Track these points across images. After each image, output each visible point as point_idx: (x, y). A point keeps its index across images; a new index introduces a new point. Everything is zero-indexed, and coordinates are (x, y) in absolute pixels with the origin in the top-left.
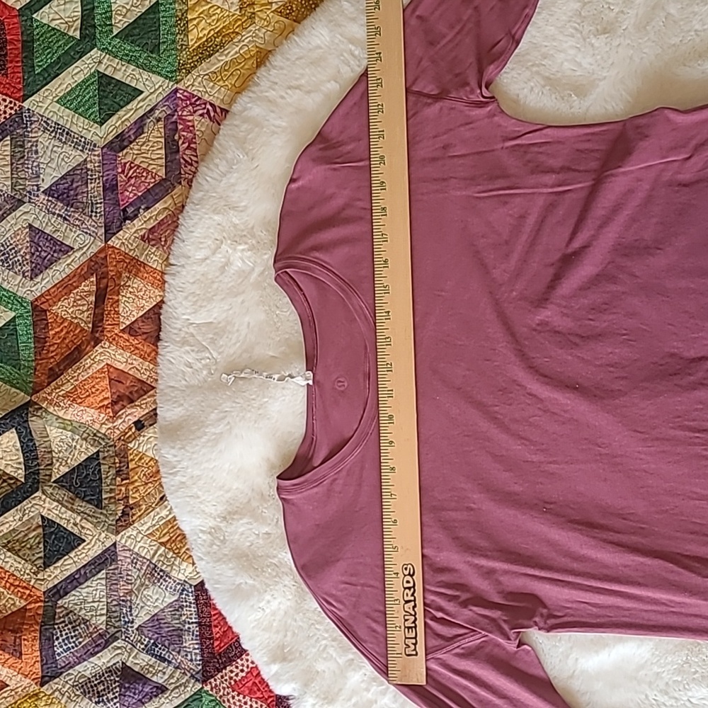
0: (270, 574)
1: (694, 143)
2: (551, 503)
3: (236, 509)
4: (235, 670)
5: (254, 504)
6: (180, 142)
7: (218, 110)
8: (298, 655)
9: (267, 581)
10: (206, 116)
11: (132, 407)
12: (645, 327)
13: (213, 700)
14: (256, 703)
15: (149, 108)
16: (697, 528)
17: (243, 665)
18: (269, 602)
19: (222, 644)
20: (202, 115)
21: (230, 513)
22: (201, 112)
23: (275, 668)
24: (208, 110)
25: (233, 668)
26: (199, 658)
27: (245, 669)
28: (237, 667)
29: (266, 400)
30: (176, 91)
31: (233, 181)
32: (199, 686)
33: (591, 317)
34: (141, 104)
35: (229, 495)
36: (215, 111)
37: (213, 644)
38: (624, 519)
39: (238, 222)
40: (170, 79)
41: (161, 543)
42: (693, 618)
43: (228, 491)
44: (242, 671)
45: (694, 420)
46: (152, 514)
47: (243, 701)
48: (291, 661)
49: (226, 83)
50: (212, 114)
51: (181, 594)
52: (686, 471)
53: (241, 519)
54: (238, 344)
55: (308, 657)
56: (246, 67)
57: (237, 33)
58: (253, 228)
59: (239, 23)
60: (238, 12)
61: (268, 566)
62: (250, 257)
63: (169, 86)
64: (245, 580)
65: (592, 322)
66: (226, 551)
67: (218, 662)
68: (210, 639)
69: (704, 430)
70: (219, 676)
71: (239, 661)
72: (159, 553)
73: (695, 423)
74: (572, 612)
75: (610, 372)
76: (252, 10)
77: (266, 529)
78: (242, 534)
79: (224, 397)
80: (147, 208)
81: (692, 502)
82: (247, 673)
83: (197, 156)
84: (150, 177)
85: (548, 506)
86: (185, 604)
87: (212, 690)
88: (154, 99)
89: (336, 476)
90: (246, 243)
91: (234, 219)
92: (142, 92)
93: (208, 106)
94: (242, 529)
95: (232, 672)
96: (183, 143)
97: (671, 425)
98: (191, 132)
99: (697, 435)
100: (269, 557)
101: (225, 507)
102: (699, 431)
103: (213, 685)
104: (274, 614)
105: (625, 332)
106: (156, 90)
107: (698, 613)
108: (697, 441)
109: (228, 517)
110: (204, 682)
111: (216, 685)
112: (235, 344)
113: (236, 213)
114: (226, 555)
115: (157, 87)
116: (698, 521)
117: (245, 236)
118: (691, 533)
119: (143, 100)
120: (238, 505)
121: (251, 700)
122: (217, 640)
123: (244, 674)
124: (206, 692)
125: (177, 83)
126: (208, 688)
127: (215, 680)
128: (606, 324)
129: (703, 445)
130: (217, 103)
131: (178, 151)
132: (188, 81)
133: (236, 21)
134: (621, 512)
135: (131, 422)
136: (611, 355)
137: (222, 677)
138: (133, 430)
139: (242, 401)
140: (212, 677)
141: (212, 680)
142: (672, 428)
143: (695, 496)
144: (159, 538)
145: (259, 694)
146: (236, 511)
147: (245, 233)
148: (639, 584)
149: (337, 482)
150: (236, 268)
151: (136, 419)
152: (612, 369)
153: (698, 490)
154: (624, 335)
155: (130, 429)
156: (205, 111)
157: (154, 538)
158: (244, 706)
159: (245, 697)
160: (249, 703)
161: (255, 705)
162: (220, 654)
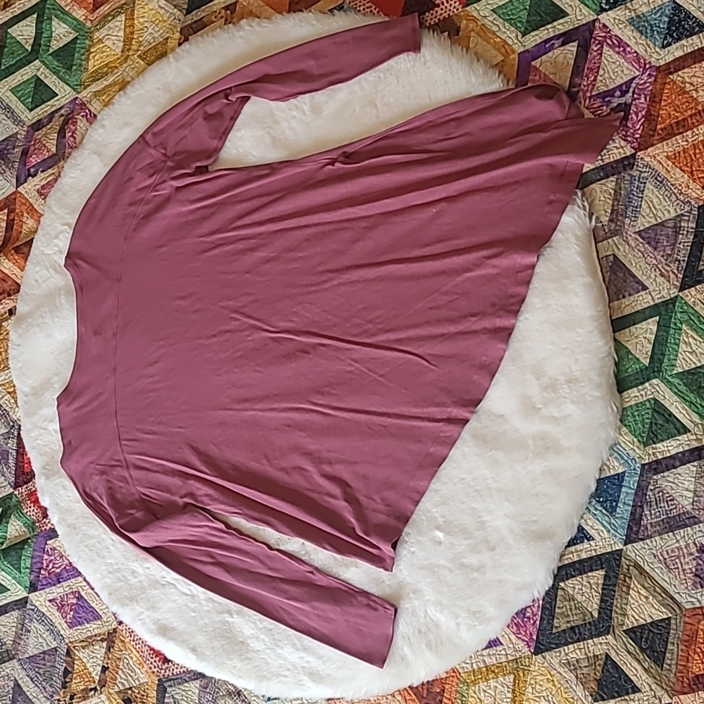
6: (67, 131)
7: (92, 115)
10: (85, 117)
11: (8, 299)
13: (17, 501)
15: (59, 107)
20: (83, 116)
22: (82, 114)
24: (87, 114)
26: (13, 472)
30: (76, 98)
32: (12, 490)
34: (56, 103)
36: (90, 115)
37: (23, 466)
40: (74, 90)
41: (9, 393)
46: (7, 372)
49: (101, 98)
50: (88, 116)
51: (11, 429)
57: (116, 67)
59: (119, 61)
60: (120, 53)
63: (74, 95)
67: (25, 478)
68: (22, 462)
70: (25, 487)
72: (6, 398)
76: (127, 54)
80: (42, 171)
83: (75, 143)
84: (46, 150)
86: (11, 436)
87: (19, 494)
88: (64, 102)
92: (57, 95)
93: (87, 111)
96: (69, 132)
98: (74, 126)
103: (20, 492)
106: (66, 95)
110: (15, 489)
111: (22, 492)
115: (66, 93)
119: (57, 100)
122: (26, 463)
124: (16, 495)
125: (78, 93)
126: (16, 493)
127: (22, 489)
130: (93, 110)
131: (65, 137)
132: (84, 93)
133: (118, 59)
135: (7, 309)
137: (27, 488)
138: (7, 314)
140: (20, 486)
141: (20, 488)
144: (8, 388)
151: (9, 308)
155: (6, 313)
156: (85, 114)
157: (4, 387)
158: (29, 509)
159: (31, 503)
160: (32, 508)
161: (36, 511)
162: (27, 473)
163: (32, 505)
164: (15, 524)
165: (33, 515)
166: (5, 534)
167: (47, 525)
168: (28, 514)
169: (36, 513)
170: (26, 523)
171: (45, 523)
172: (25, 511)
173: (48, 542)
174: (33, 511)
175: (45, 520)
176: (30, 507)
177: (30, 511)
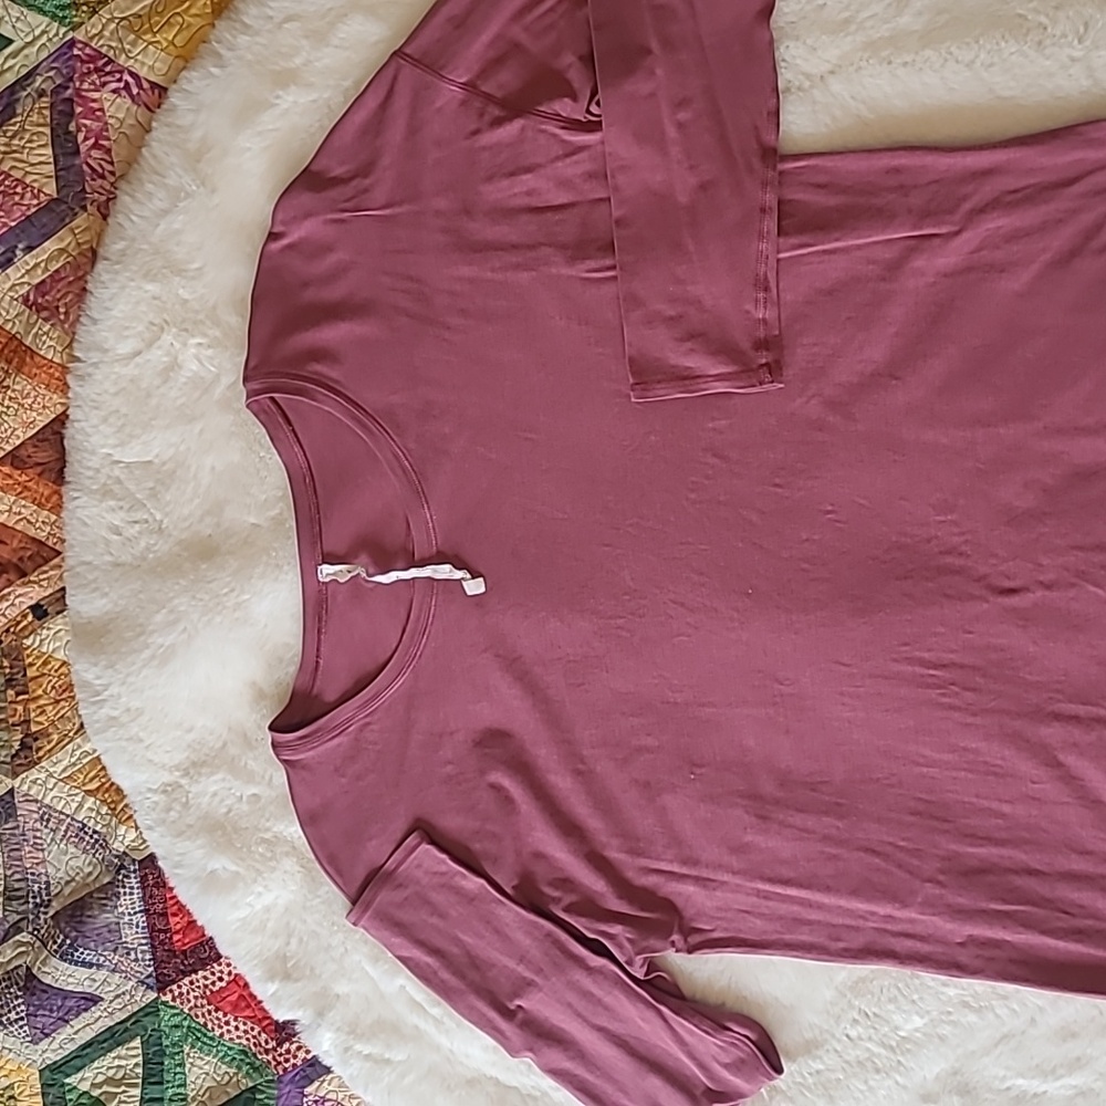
0: (261, 855)
1: (967, 206)
2: (701, 766)
3: (203, 758)
4: (210, 976)
5: (233, 750)
6: (81, 137)
7: (146, 85)
8: (308, 973)
9: (258, 866)
10: (124, 93)
11: (24, 584)
12: (862, 501)
13: (177, 1014)
14: (245, 1024)
15: (24, 71)
16: (921, 807)
17: (222, 972)
18: (260, 894)
19: (187, 941)
20: (114, 91)
21: (194, 764)
22: (114, 86)
23: (272, 988)
24: (127, 83)
25: (207, 974)
26: (148, 957)
27: (226, 978)
28: (213, 974)
29: (247, 597)
30: (72, 43)
31: (176, 226)
32: (153, 995)
33: (777, 481)
34: (10, 62)
35: (191, 736)
36: (140, 86)
37: (171, 938)
38: (813, 790)
39: (186, 296)
40: (61, 20)
41: (89, 793)
42: (902, 938)
43: (190, 730)
44: (221, 979)
45: (929, 650)
46: (70, 746)
47: (223, 1020)
48: (297, 980)
49: (158, 37)
50: (135, 91)
51: (118, 873)
52: (912, 723)
53: (212, 774)
54: (197, 501)
55: (324, 977)
56: (193, 11)
58: (214, 308)
61: (258, 844)
62: (211, 358)
63: (58, 33)
64: (222, 863)
65: (780, 490)
66: (190, 820)
67: (182, 963)
68: (165, 932)
69: (944, 666)
70: (186, 980)
71: (215, 965)
72: (86, 806)
73: (932, 654)
74: (725, 925)
75: (803, 570)
77: (254, 790)
78: (215, 794)
79: (177, 587)
80: (30, 249)
81: (917, 770)
82: (229, 983)
83: (112, 163)
84: (29, 195)
85: (698, 771)
87: (174, 999)
88: (33, 56)
89: (367, 720)
90: (205, 335)
91: (181, 291)
92: (10, 42)
93: (127, 77)
94: (214, 788)
95: (206, 978)
96: (86, 139)
97: (895, 656)
98: (98, 119)
99: (932, 672)
100: (259, 830)
101: (186, 754)
102: (935, 667)
103: (176, 994)
104: (267, 909)
105: (830, 508)
106: (36, 39)
107: (911, 931)
108: (930, 680)
109: (192, 771)
110: (161, 990)
111: (181, 994)
112: (192, 500)
113: (183, 282)
114: (190, 826)
115: (37, 32)
116: (923, 796)
117: (202, 322)
118: (912, 814)
119: (14, 55)
120: (207, 752)
121: (236, 1019)
122: (177, 932)
123: (223, 984)
124: (164, 1003)
125: (73, 29)
126: (168, 998)
127: (180, 987)
128: (802, 493)
129: (940, 687)
130: (143, 72)
131: (77, 152)
132: (93, 26)
134: (808, 779)
135: (24, 607)
136: (806, 545)
137: (192, 983)
138: (30, 618)
139: (207, 597)
140: (173, 982)
141: (174, 987)
142: (895, 660)
143: (922, 760)
144: (84, 785)
145: (248, 1013)
146: (204, 762)
147: (201, 317)
148: (827, 889)
149: (371, 727)
150: (189, 374)
151: (33, 602)
152: (805, 566)
153: (927, 752)
154: (829, 512)
155: (25, 616)
156: (122, 85)
157: (75, 784)
158: (225, 1028)
159: (225, 1015)
160: (233, 1023)
161: (242, 1027)
162: (184, 952)
163: (230, 1017)
164: (199, 1062)
165: (239, 1037)
166: (181, 1090)
167: (295, 1057)
168: (227, 1037)
169: (246, 1032)
170: (226, 1055)
171: (288, 1051)
172: (217, 1032)
173: (308, 1090)
174: (237, 1028)
175: (286, 1046)
176: (227, 1023)
177: (229, 1031)
